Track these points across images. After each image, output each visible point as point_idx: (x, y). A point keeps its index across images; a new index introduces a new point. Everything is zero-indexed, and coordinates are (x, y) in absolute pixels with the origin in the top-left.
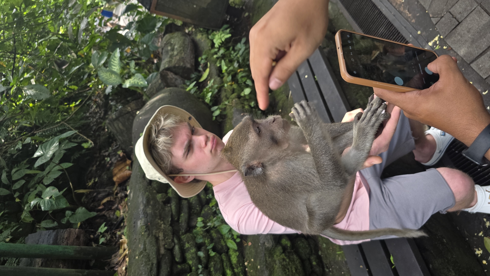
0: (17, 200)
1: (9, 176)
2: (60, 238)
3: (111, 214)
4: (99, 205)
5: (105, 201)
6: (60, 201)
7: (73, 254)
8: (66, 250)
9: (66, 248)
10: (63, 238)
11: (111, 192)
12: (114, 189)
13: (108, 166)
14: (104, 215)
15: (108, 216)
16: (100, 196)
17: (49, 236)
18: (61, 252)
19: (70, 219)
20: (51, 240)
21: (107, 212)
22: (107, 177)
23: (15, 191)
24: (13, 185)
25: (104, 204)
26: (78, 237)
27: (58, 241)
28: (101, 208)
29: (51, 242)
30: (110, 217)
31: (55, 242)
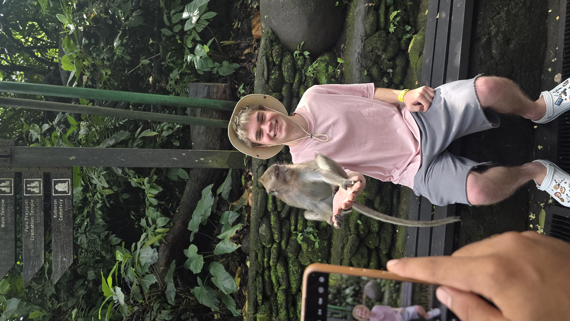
0: (179, 42)
1: (169, 19)
2: (212, 92)
3: (251, 67)
4: (242, 55)
5: (246, 52)
6: (207, 61)
7: (221, 107)
8: (216, 104)
9: (216, 103)
10: (214, 92)
11: (250, 44)
12: (253, 43)
13: (249, 10)
14: (245, 67)
15: (248, 68)
16: (243, 45)
17: (203, 89)
18: (212, 105)
19: (219, 71)
20: (205, 93)
21: (248, 64)
22: (247, 26)
23: (176, 33)
24: (174, 27)
25: (245, 55)
26: (225, 92)
27: (210, 94)
28: (243, 58)
29: (206, 95)
30: (250, 70)
31: (209, 96)
